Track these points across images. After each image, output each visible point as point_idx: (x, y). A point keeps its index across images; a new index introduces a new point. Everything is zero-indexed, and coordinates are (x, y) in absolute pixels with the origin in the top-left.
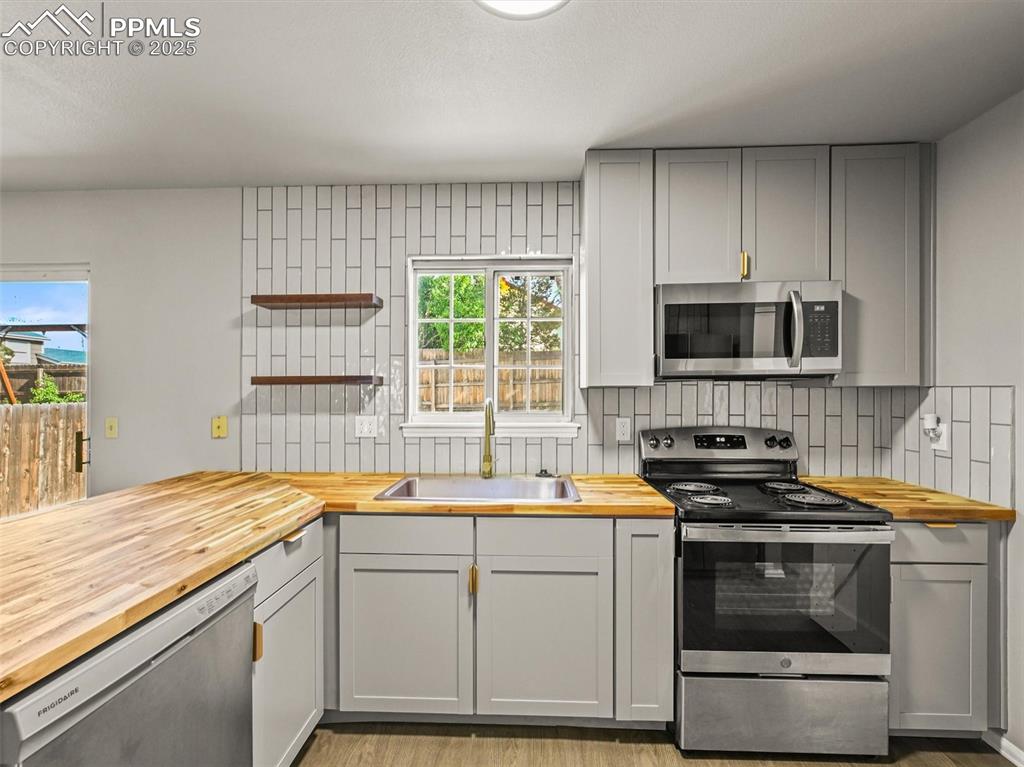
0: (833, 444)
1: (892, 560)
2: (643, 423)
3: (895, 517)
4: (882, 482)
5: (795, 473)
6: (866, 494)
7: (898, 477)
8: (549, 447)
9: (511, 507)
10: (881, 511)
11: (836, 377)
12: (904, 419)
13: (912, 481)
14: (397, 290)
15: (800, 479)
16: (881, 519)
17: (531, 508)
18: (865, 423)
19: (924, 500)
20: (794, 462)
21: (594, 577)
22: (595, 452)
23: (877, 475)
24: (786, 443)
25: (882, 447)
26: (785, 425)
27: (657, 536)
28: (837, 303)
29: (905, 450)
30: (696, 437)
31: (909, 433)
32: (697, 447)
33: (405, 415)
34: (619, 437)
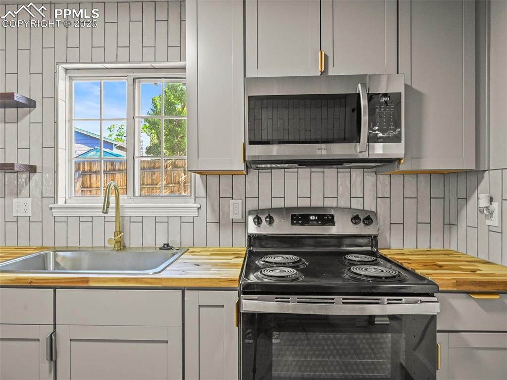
0: (410, 221)
1: (438, 328)
2: (252, 205)
3: (441, 289)
4: (448, 253)
5: (376, 246)
6: (426, 265)
7: (462, 250)
8: (175, 225)
9: (87, 280)
10: (431, 283)
11: (402, 161)
12: (466, 199)
13: (472, 253)
14: (48, 93)
15: (380, 251)
16: (430, 291)
17: (105, 280)
18: (437, 205)
19: (474, 271)
20: (376, 237)
21: (164, 345)
22: (212, 228)
23: (447, 247)
24: (368, 220)
25: (450, 224)
26: (370, 206)
27: (223, 306)
28: (400, 94)
29: (467, 226)
30: (292, 216)
31: (469, 212)
32: (293, 224)
33: (55, 198)
34: (232, 216)
